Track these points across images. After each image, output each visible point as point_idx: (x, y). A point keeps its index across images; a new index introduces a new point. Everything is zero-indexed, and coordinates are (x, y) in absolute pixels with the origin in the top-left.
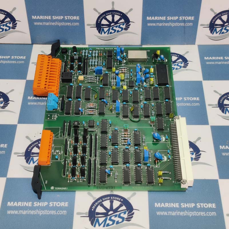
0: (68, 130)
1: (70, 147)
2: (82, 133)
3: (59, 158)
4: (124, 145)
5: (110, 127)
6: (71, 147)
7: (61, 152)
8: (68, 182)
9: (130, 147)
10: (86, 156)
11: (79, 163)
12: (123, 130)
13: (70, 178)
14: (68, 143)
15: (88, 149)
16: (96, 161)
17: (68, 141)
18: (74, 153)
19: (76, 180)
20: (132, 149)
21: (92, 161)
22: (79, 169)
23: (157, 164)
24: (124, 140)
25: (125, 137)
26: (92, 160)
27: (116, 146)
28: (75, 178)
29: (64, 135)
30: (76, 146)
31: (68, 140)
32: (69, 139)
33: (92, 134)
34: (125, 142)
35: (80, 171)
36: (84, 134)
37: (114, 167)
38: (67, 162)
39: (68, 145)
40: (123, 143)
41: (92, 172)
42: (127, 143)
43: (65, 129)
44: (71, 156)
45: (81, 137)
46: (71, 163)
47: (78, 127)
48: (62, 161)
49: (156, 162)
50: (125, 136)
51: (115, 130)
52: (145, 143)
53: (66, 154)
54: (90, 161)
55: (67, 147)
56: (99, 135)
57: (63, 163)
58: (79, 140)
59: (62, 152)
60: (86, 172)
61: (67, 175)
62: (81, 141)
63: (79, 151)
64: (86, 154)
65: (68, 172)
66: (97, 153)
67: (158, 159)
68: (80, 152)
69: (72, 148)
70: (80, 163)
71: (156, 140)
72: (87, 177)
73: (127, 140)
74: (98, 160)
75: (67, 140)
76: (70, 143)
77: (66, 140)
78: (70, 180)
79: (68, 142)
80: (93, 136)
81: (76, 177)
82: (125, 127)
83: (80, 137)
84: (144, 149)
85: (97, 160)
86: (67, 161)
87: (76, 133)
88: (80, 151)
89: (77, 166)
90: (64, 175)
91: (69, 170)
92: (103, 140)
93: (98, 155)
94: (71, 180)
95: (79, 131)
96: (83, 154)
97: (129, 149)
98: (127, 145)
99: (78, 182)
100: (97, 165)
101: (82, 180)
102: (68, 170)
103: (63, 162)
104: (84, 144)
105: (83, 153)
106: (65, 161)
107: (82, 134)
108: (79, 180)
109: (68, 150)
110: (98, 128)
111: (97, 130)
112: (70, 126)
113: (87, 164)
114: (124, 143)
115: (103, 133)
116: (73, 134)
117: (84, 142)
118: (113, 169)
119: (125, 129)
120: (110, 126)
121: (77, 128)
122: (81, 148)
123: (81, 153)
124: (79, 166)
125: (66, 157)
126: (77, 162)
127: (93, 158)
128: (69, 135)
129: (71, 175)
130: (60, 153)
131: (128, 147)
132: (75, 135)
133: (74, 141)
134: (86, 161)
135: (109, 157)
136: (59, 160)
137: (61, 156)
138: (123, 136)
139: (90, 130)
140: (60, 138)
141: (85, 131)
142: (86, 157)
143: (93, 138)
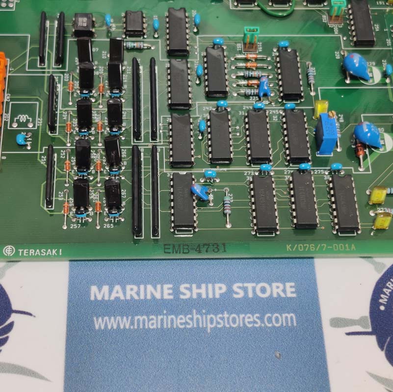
0: (58, 43)
1: (65, 105)
2: (106, 55)
3: (29, 143)
4: (247, 96)
5: (196, 33)
6: (71, 104)
7: (34, 122)
8: (65, 228)
9: (267, 102)
10: (121, 134)
11: (99, 162)
12: (239, 46)
13: (71, 214)
14: (60, 88)
15: (127, 112)
16: (158, 154)
17: (60, 82)
18: (81, 125)
19: (90, 220)
20: (275, 111)
21: (142, 154)
22: (98, 179)
23: (364, 160)
24: (244, 78)
25: (247, 69)
26: (142, 150)
27: (222, 102)
28: (88, 216)
29: (42, 61)
30: (86, 99)
31: (57, 79)
32: (60, 77)
33: (139, 60)
34: (249, 86)
35: (106, 188)
36: (111, 59)
37: (219, 175)
38: (59, 155)
39: (57, 98)
40: (242, 91)
41: (146, 191)
42: (256, 91)
43: (44, 41)
44: (71, 134)
45: (101, 69)
46: (70, 159)
47: (91, 34)
48: (41, 155)
49: (361, 157)
50: (249, 65)
51: (214, 45)
52: (316, 90)
53: (52, 128)
54: (135, 153)
55: (57, 102)
56: (163, 63)
57: (43, 161)
58: (95, 79)
59: (40, 122)
60: (124, 193)
61: (60, 204)
62: (101, 85)
63: (96, 118)
64: (120, 129)
65: (61, 194)
66: (160, 125)
67: (364, 146)
68: (100, 123)
69: (73, 106)
70: (102, 162)
71: (353, 77)
72: (130, 211)
73: (258, 78)
74: (162, 149)
75: (54, 79)
76: (64, 90)
77: (52, 79)
78: (69, 222)
79: (58, 85)
80: (141, 68)
81: (90, 209)
82: (249, 35)
83: (97, 69)
84: (313, 110)
85: (159, 148)
86: (56, 155)
87: (84, 54)
88: (99, 116)
89: (93, 172)
90: (49, 203)
91: (67, 185)
92: (177, 80)
93: (160, 132)
94: (74, 220)
95: (94, 50)
96: (111, 130)
97: (265, 111)
98: (258, 95)
99: (98, 228)
100: (162, 167)
101: (110, 222)
102: (61, 186)
103: (45, 158)
104: (111, 92)
105: (111, 126)
106: (50, 153)
107: (104, 57)
108: (102, 223)
109: (58, 112)
110: (158, 38)
111: (153, 44)
112: (62, 32)
113: (125, 163)
114: (249, 91)
115: (176, 57)
116: (72, 58)
117: (112, 88)
118: (214, 181)
119: (248, 40)
120: (195, 30)
121: (86, 38)
122: (103, 108)
123: (103, 126)
124: (101, 172)
125: (53, 139)
126: (92, 157)
127: (146, 141)
128: (60, 60)
129: (72, 204)
130: (31, 125)
131: (259, 105)
132: (80, 61)
133: (77, 84)
134: (124, 154)
135: (200, 138)
136: (29, 148)
137: (35, 134)
138: (242, 65)
139: (130, 45)
140: (29, 73)
141: (116, 48)
142: (123, 139)
143: (141, 72)
